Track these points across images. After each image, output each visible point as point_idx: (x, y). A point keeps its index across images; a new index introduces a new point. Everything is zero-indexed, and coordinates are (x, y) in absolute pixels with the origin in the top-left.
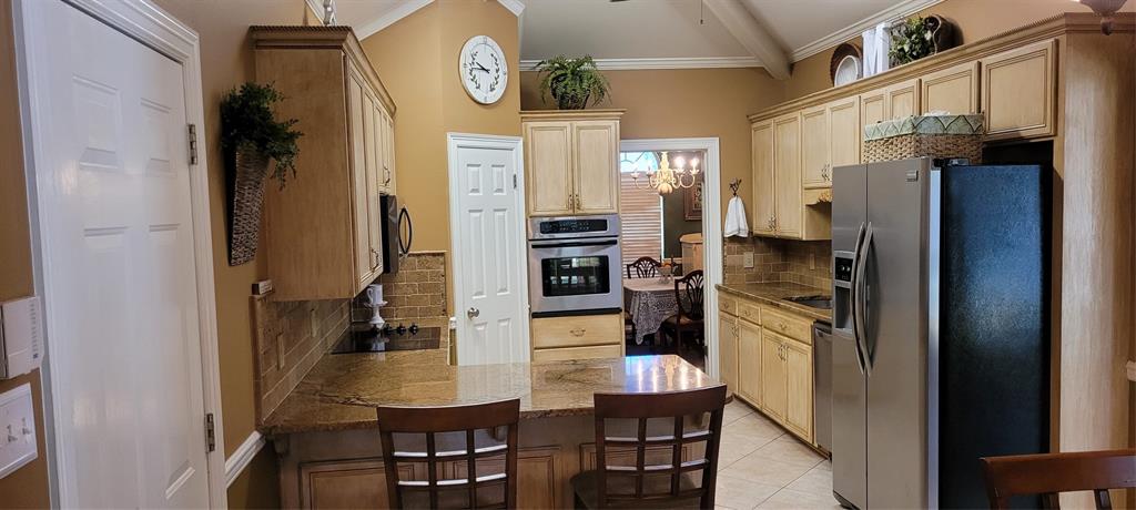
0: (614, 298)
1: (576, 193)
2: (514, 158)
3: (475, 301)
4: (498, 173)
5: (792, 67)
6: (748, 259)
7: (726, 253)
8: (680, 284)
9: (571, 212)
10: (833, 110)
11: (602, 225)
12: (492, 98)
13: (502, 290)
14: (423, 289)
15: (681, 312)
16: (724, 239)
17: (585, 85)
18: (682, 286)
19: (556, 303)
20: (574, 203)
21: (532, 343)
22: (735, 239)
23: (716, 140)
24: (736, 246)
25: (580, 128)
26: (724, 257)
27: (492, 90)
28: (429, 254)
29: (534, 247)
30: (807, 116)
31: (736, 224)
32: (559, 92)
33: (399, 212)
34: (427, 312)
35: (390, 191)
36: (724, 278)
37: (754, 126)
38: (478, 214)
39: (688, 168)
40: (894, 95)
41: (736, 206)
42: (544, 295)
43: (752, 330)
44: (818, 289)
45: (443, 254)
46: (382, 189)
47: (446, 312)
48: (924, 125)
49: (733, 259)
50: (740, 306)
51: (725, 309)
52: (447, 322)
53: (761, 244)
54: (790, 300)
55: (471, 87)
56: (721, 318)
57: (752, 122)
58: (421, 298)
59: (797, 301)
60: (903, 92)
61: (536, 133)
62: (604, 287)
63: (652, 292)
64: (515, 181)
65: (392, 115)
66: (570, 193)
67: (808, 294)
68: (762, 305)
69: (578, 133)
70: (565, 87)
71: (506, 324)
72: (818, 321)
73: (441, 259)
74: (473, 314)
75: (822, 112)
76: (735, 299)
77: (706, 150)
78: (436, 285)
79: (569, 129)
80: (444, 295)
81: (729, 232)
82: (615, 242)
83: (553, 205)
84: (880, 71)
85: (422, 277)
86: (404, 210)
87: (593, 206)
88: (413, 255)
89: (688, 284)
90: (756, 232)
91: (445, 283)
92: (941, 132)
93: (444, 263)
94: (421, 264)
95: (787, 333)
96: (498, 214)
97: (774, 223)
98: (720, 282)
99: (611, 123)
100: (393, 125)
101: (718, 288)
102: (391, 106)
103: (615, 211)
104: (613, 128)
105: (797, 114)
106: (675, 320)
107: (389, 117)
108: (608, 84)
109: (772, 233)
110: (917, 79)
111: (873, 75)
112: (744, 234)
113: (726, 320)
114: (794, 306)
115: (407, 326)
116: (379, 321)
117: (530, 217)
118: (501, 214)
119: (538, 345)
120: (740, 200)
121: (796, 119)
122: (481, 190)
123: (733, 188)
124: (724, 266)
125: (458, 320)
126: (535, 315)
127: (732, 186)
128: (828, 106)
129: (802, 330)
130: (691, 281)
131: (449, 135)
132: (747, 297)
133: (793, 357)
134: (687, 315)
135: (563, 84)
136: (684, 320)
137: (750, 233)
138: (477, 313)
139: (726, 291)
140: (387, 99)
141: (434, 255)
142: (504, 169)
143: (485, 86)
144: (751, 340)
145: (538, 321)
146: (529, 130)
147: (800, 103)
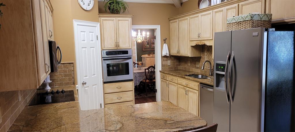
0: (130, 76)
1: (118, 42)
2: (97, 29)
3: (85, 79)
4: (91, 34)
5: (182, 4)
6: (169, 62)
7: (163, 61)
8: (146, 70)
9: (116, 48)
10: (202, 16)
11: (126, 52)
12: (89, 8)
13: (93, 75)
14: (66, 76)
15: (147, 79)
16: (162, 56)
17: (120, 6)
18: (147, 71)
19: (112, 78)
20: (117, 45)
21: (104, 92)
22: (165, 56)
23: (159, 26)
24: (165, 59)
25: (119, 20)
26: (162, 62)
27: (89, 5)
28: (67, 63)
29: (104, 60)
30: (191, 18)
31: (166, 52)
32: (111, 8)
33: (56, 47)
34: (67, 84)
35: (52, 40)
36: (162, 69)
37: (171, 22)
38: (85, 49)
39: (146, 35)
40: (227, 10)
41: (165, 46)
42: (108, 76)
43: (174, 85)
44: (194, 72)
45: (72, 63)
46: (49, 39)
47: (74, 84)
48: (255, 17)
49: (165, 63)
50: (169, 78)
51: (163, 78)
52: (75, 87)
53: (172, 58)
54: (186, 75)
55: (81, 4)
56: (162, 81)
57: (170, 20)
58: (64, 79)
59: (189, 76)
60: (232, 8)
61: (104, 22)
62: (127, 73)
63: (138, 73)
64: (97, 37)
65: (52, 12)
66: (116, 42)
67: (191, 73)
68: (178, 78)
69: (118, 22)
70: (113, 6)
71: (95, 86)
72: (201, 83)
73: (72, 65)
74: (84, 84)
75: (197, 16)
76: (167, 75)
77: (156, 29)
78: (70, 74)
79: (115, 20)
80: (74, 78)
81: (164, 54)
82: (131, 58)
83: (110, 46)
84: (218, 3)
85: (65, 71)
86: (58, 47)
87: (123, 46)
88: (61, 64)
89: (149, 70)
90: (171, 54)
91: (74, 73)
92: (260, 20)
93: (73, 66)
94: (64, 67)
95: (188, 86)
96: (84, 49)
97: (179, 52)
98: (161, 70)
99: (129, 19)
100: (52, 16)
101: (160, 71)
102: (51, 8)
103: (131, 48)
104: (130, 20)
105: (188, 17)
106: (145, 81)
107: (50, 12)
108: (128, 6)
109: (178, 55)
110: (238, 4)
111: (215, 4)
112: (168, 55)
113: (163, 81)
114: (189, 77)
115: (61, 90)
116: (49, 88)
117: (102, 50)
118: (93, 49)
119: (106, 93)
120: (167, 45)
121: (187, 19)
122: (86, 40)
123: (164, 41)
124: (162, 65)
125: (79, 86)
126: (104, 83)
127: (164, 40)
128: (200, 15)
129: (194, 86)
130: (150, 69)
131: (74, 20)
132: (172, 75)
133: (190, 94)
134: (148, 80)
135: (113, 5)
136: (147, 81)
137: (170, 55)
138: (85, 83)
139: (163, 73)
140: (50, 5)
141: (69, 63)
142: (93, 33)
143: (86, 4)
144: (173, 88)
145: (106, 85)
146: (102, 21)
147: (189, 14)
